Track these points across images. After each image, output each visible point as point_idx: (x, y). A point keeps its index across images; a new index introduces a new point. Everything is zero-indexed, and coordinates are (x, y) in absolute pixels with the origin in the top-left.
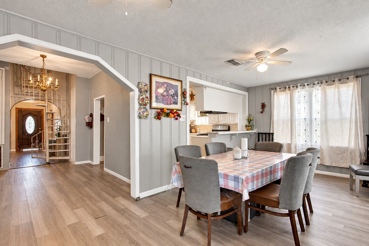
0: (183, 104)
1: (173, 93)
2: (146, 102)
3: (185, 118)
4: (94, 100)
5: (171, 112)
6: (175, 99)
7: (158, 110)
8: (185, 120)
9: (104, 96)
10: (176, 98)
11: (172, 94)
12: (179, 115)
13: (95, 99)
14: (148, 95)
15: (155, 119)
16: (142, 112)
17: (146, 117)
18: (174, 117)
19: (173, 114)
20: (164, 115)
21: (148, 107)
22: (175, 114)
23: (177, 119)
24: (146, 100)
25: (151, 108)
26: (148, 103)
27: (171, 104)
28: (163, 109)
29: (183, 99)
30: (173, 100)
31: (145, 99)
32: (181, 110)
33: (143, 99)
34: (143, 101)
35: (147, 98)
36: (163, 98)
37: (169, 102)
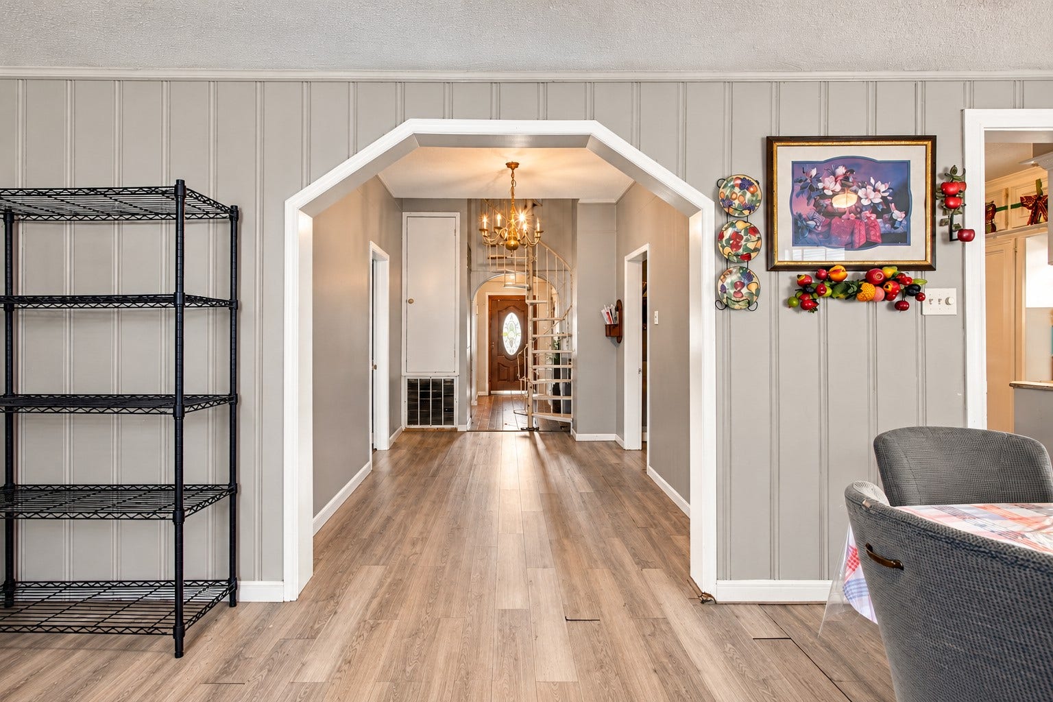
0: (944, 241)
1: (883, 198)
2: (751, 246)
3: (953, 301)
4: (626, 263)
5: (868, 279)
6: (893, 222)
7: (803, 273)
8: (953, 310)
9: (646, 248)
10: (898, 215)
11: (878, 200)
12: (915, 291)
13: (626, 258)
14: (758, 219)
15: (791, 310)
16: (735, 285)
17: (749, 303)
18: (888, 296)
19: (881, 284)
20: (829, 291)
21: (757, 264)
22: (891, 287)
23: (901, 307)
24: (747, 240)
25: (772, 267)
26: (756, 250)
27: (870, 244)
28: (828, 268)
29: (940, 216)
30: (883, 226)
31: (745, 237)
32: (931, 268)
33: (736, 236)
34: (736, 246)
35: (754, 230)
36: (829, 225)
37: (860, 238)
